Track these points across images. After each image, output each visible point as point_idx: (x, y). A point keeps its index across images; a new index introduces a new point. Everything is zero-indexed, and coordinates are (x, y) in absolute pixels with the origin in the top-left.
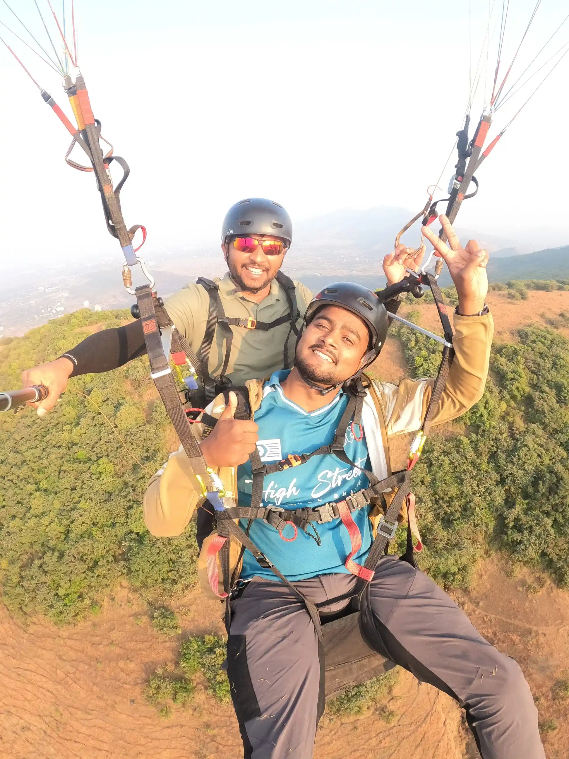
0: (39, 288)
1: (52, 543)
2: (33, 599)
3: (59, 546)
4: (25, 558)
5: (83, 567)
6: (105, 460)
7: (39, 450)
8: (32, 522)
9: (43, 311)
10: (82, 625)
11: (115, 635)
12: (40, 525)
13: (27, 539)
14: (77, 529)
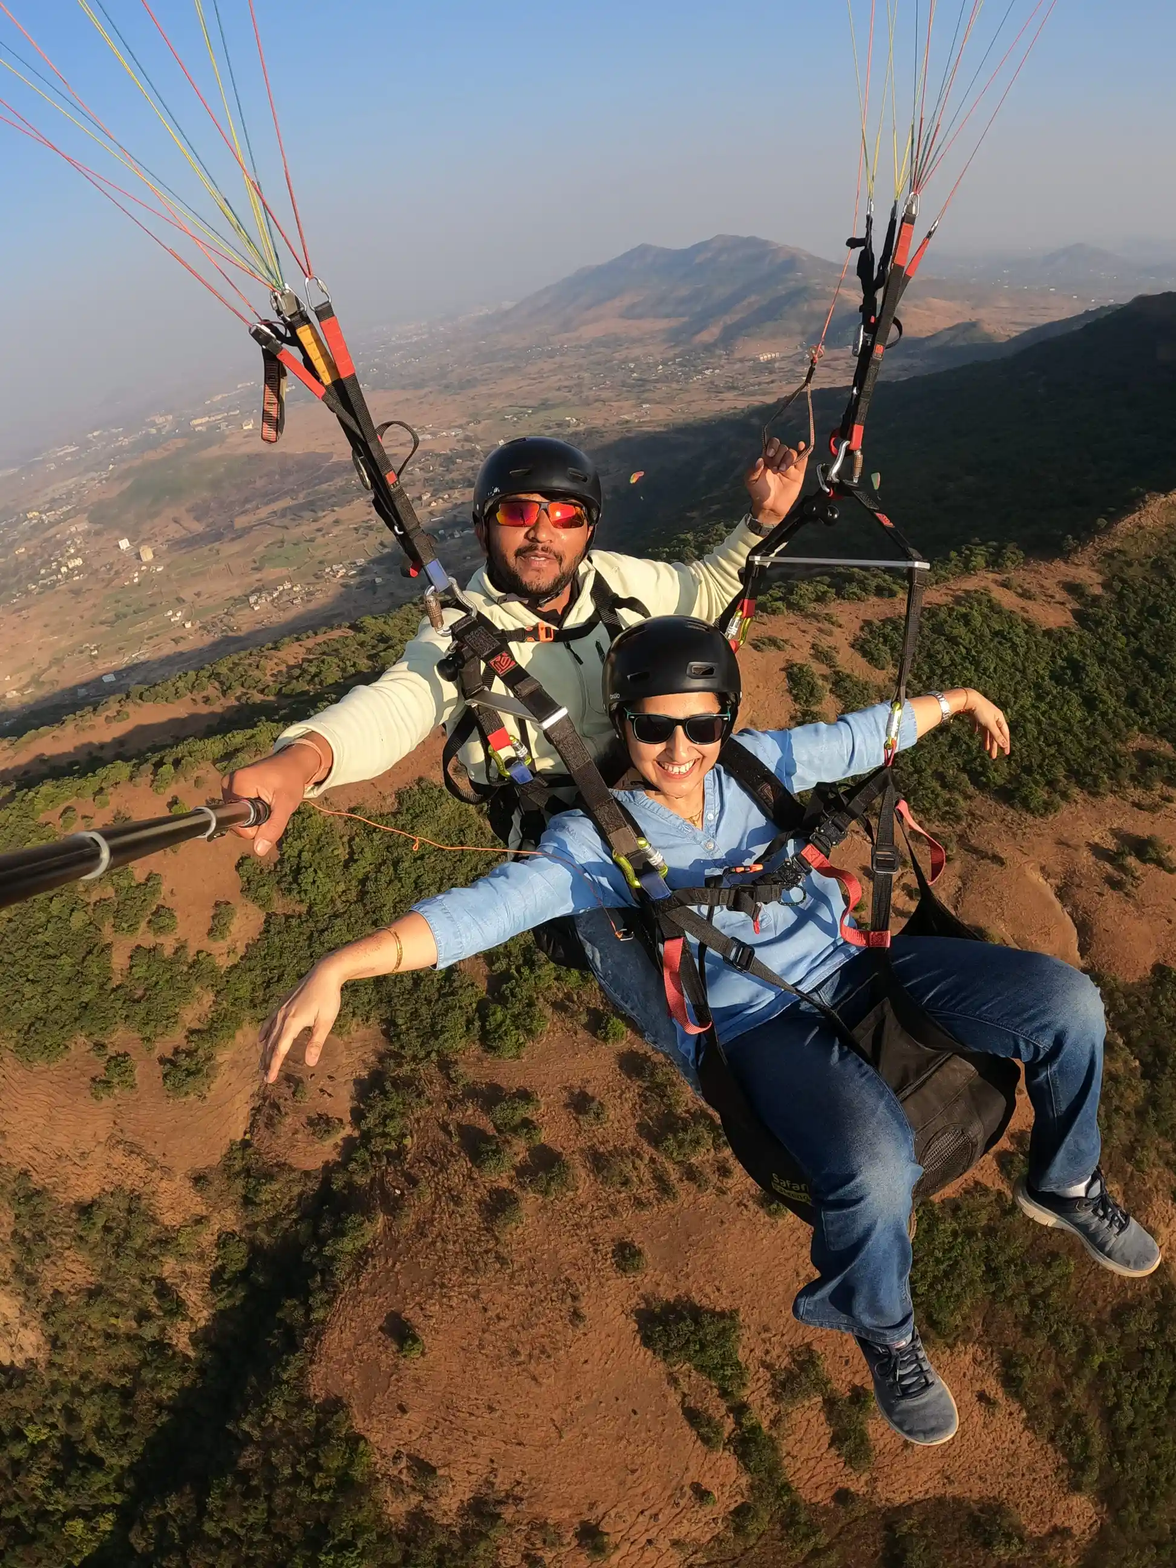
0: (30, 515)
1: (40, 1015)
2: (32, 1052)
3: (44, 1016)
4: (26, 1028)
5: (56, 1027)
6: (64, 956)
7: (24, 950)
8: (26, 1004)
9: (43, 572)
10: (61, 1061)
11: (77, 1064)
12: (30, 1004)
13: (24, 1015)
14: (52, 1005)
